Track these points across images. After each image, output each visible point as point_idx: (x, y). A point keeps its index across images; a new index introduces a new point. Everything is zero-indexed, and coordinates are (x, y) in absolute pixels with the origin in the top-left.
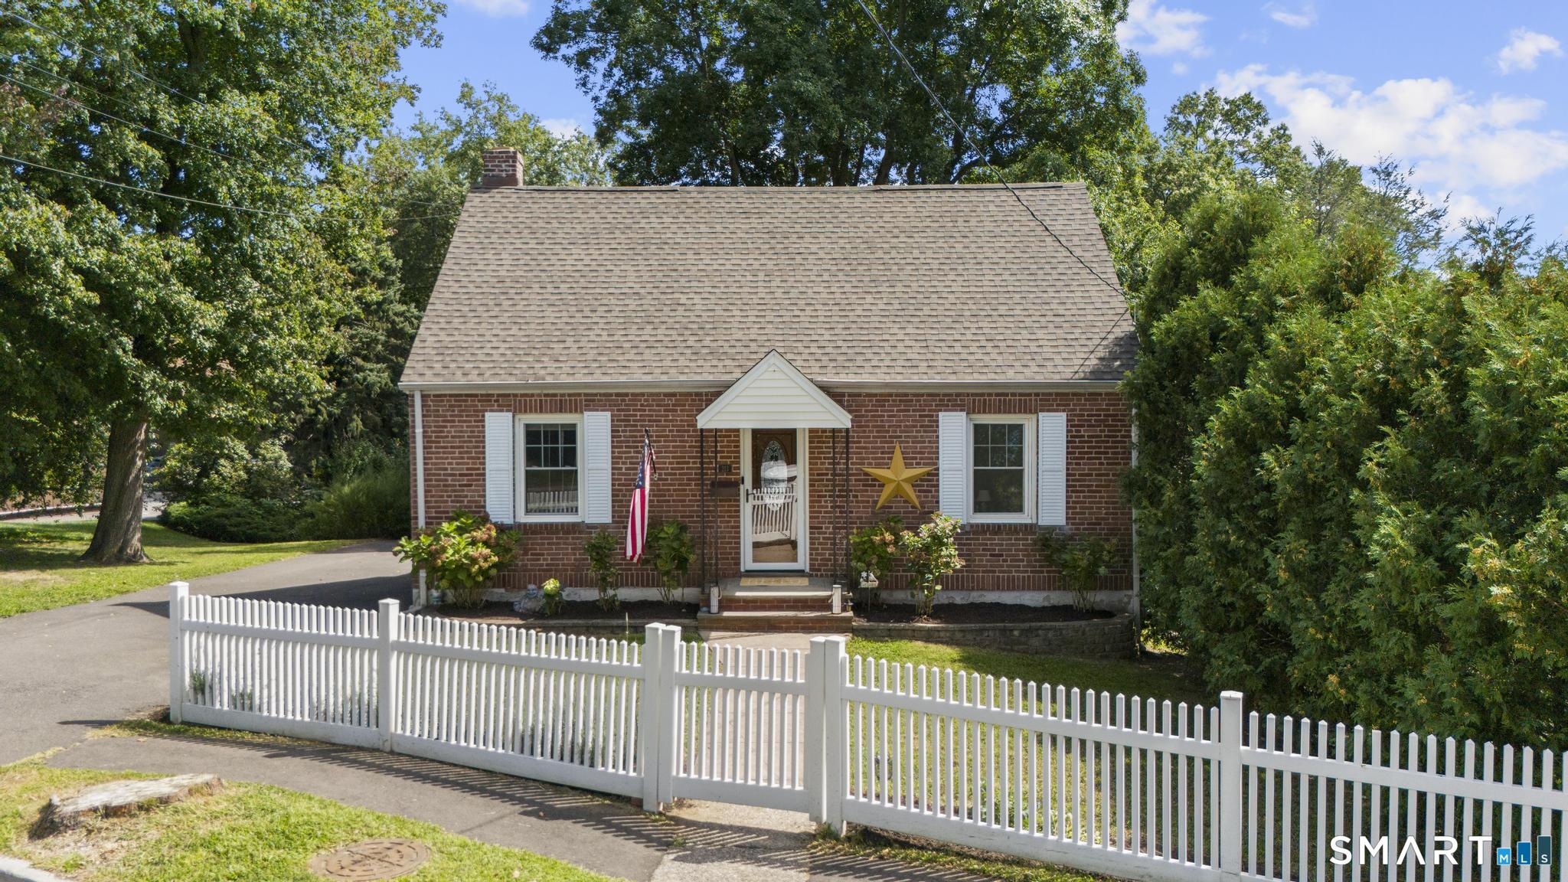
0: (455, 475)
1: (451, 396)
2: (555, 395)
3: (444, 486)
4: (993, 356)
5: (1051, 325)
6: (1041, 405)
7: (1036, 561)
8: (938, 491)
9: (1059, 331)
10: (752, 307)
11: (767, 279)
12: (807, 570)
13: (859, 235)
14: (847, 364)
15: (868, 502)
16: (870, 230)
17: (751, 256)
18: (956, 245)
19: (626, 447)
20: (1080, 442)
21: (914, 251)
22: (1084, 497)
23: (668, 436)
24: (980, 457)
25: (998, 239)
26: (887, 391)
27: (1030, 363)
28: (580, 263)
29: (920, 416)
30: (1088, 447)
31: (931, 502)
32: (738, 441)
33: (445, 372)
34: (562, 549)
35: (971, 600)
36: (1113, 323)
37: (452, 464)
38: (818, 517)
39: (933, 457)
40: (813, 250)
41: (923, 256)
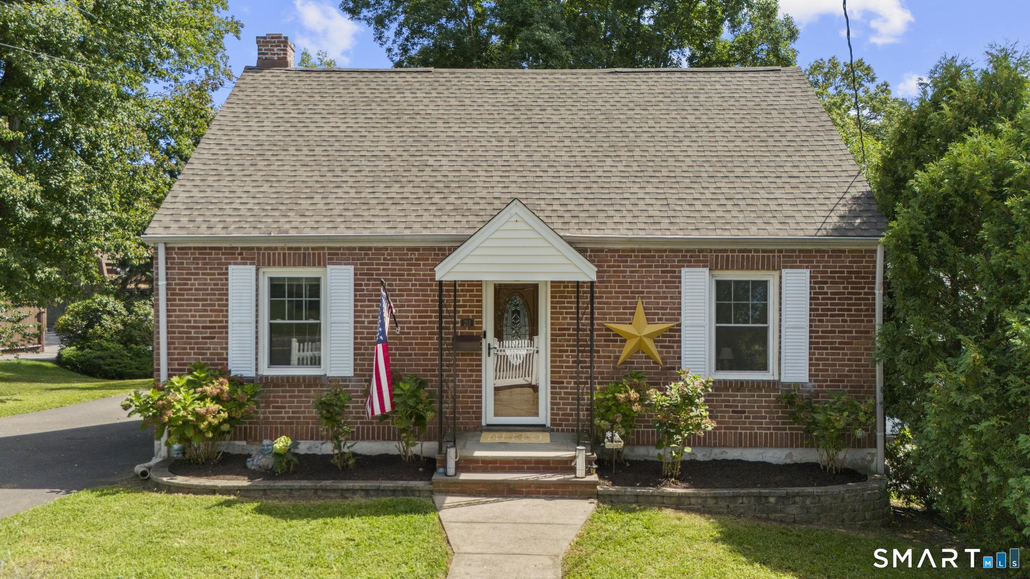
0: (198, 327)
1: (195, 248)
2: (299, 249)
3: (188, 338)
4: (735, 214)
5: (787, 186)
6: (784, 262)
7: (779, 418)
8: (680, 347)
9: (795, 191)
10: (497, 168)
11: (511, 144)
12: (549, 424)
13: (597, 107)
14: (589, 221)
15: (610, 357)
16: (607, 104)
17: (496, 125)
18: (688, 116)
19: (369, 301)
20: (823, 299)
21: (650, 121)
22: (827, 354)
23: (411, 290)
24: (722, 313)
25: (727, 111)
26: (629, 246)
27: (772, 221)
28: (337, 129)
29: (663, 272)
30: (832, 304)
31: (674, 358)
32: (481, 296)
33: (191, 225)
34: (303, 402)
35: (713, 457)
36: (848, 185)
37: (195, 317)
38: (559, 372)
39: (676, 314)
40: (555, 120)
41: (658, 125)
